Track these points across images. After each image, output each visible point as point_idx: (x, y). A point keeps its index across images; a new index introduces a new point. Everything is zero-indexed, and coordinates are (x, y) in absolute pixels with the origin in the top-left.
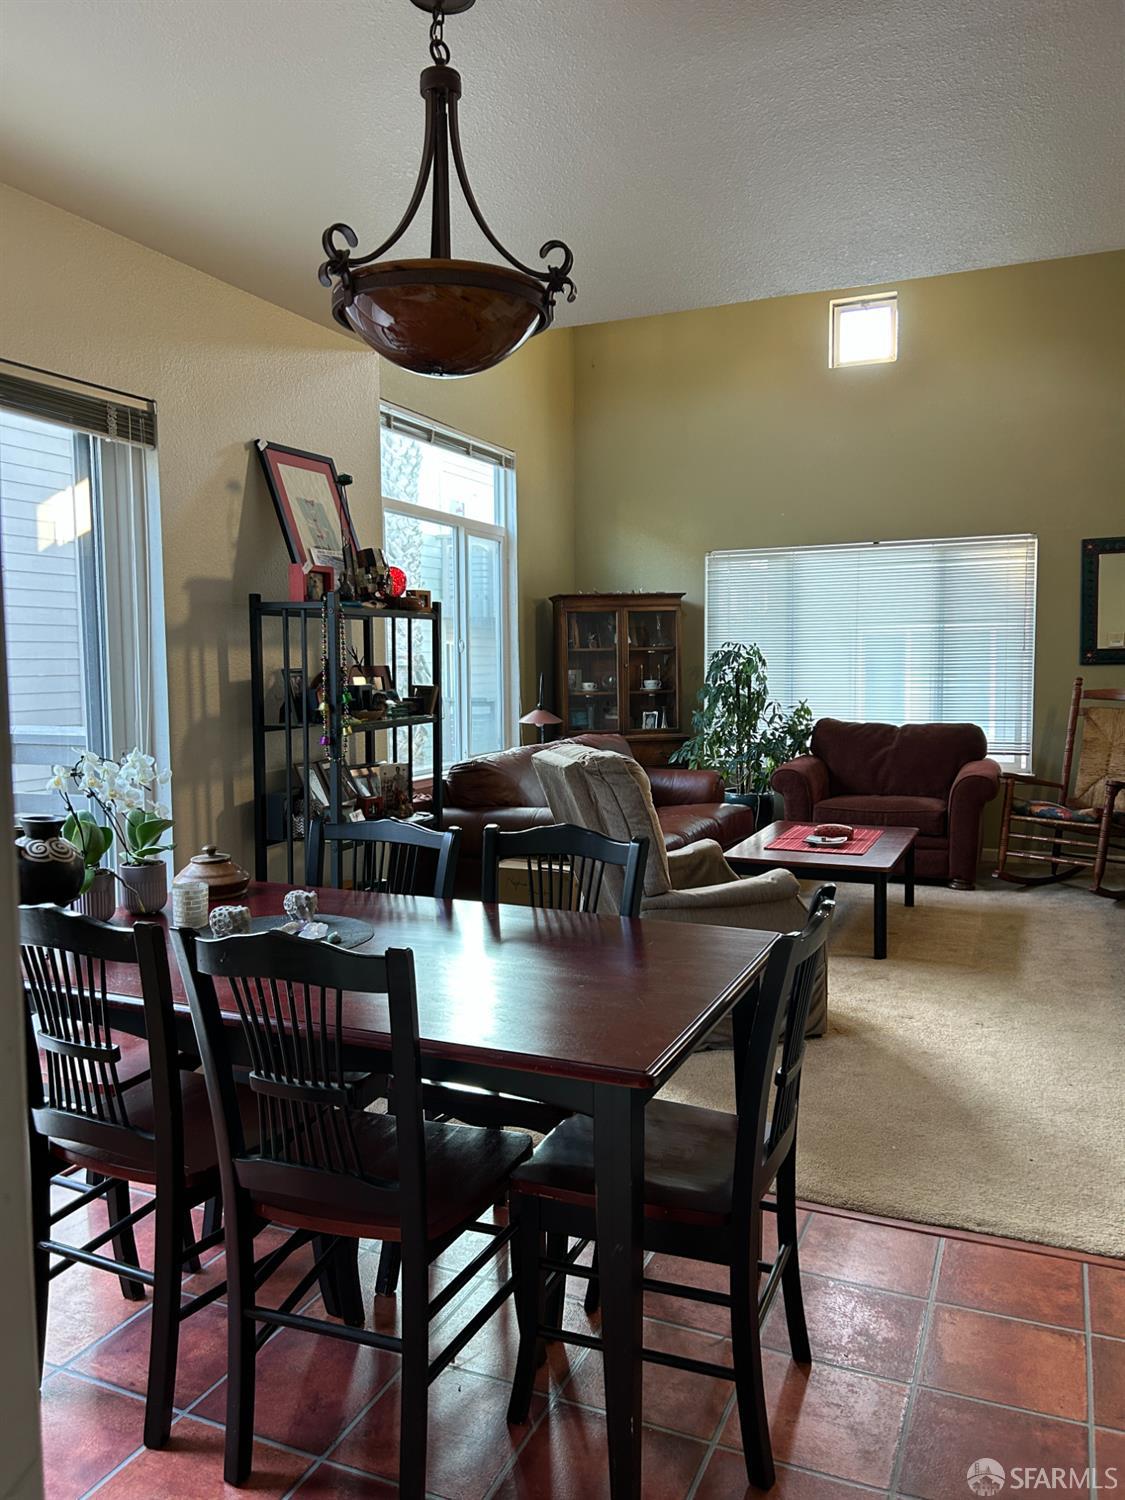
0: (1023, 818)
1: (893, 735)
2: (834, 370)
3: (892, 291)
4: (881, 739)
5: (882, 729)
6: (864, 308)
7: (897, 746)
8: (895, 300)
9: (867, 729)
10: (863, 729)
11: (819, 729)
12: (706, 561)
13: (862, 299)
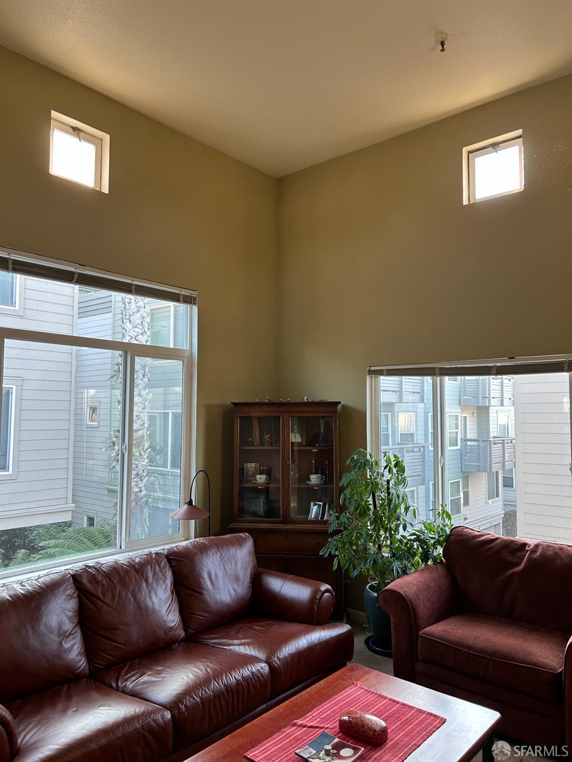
1: (523, 554)
2: (470, 205)
3: (518, 129)
4: (509, 557)
5: (512, 545)
6: (494, 150)
7: (524, 569)
8: (521, 139)
9: (496, 545)
10: (493, 544)
11: (451, 537)
12: (367, 373)
13: (492, 142)
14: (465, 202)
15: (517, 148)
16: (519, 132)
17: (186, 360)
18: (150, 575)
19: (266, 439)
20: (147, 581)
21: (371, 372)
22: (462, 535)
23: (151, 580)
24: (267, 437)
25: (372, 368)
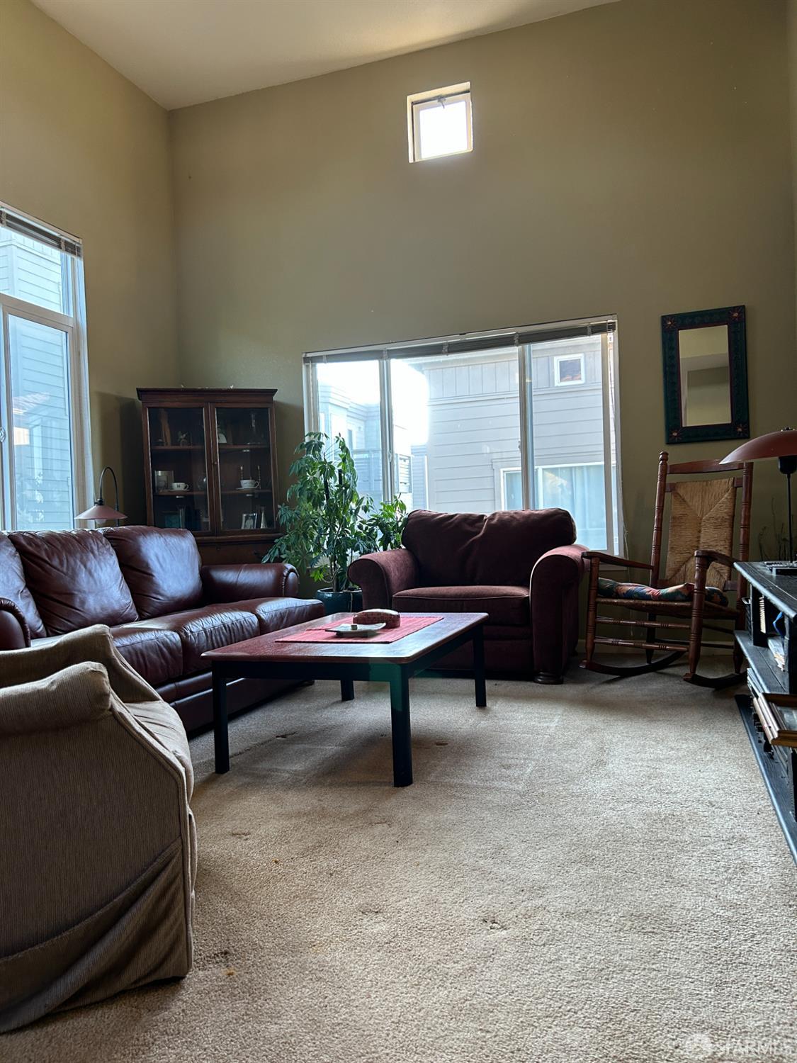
0: (609, 600)
1: (481, 524)
2: (415, 163)
3: (466, 82)
4: (469, 528)
5: (471, 518)
6: (440, 104)
7: (484, 534)
8: (469, 94)
9: (456, 519)
10: (453, 520)
11: (410, 521)
12: (303, 361)
13: (438, 94)
14: (411, 160)
15: (463, 104)
16: (466, 85)
17: (69, 330)
18: (95, 548)
19: (181, 439)
20: (93, 553)
21: (306, 360)
22: (421, 516)
23: (96, 552)
24: (182, 437)
25: (309, 355)
